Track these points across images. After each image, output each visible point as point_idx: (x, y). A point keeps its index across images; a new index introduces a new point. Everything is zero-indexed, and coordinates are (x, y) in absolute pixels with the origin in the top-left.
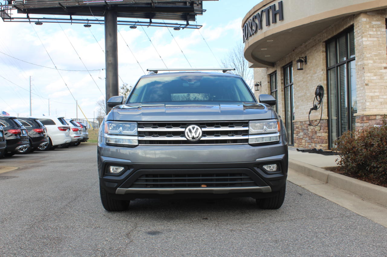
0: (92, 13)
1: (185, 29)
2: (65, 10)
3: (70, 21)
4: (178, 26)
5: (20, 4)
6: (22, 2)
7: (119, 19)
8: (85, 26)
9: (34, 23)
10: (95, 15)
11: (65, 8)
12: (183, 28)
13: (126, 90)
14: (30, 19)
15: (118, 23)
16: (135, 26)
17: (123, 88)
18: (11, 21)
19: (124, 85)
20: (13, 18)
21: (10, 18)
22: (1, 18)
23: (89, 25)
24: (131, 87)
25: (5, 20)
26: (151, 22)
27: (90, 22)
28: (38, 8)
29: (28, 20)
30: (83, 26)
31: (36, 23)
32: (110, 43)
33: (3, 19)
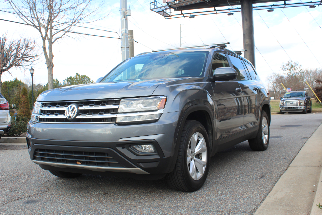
0: (229, 3)
1: (320, 5)
2: (207, 4)
3: (215, 12)
4: (313, 4)
5: (172, 4)
6: (173, 2)
7: (254, 5)
8: (229, 14)
9: (188, 17)
10: (232, 5)
11: (207, 2)
12: (319, 5)
13: (291, 66)
14: (184, 15)
15: (254, 9)
16: (272, 9)
17: (288, 65)
18: (171, 18)
19: (288, 62)
20: (171, 16)
21: (170, 16)
22: (163, 17)
23: (231, 14)
24: (295, 63)
25: (167, 18)
26: (285, 4)
27: (231, 11)
28: (187, 5)
29: (182, 16)
30: (227, 15)
31: (189, 17)
32: (246, 27)
33: (164, 17)
